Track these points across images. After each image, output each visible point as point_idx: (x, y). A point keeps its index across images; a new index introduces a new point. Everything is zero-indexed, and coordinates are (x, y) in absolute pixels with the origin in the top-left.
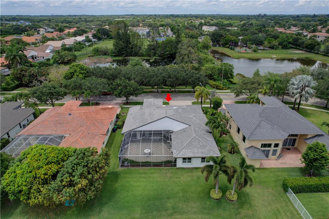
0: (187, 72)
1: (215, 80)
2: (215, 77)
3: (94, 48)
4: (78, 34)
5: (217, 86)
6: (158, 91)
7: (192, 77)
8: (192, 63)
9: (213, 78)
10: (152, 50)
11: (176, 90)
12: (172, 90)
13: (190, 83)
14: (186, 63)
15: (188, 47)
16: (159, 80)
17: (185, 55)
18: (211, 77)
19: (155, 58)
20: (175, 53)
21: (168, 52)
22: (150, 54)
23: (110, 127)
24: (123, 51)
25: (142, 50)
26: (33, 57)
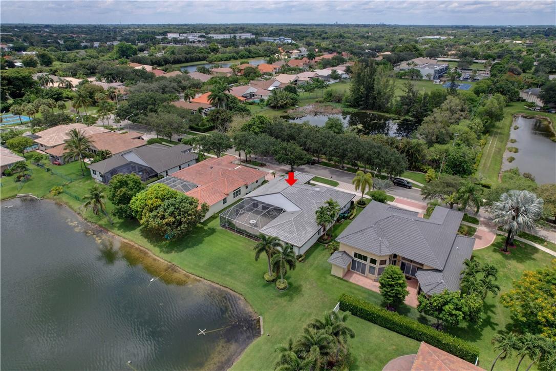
3: (332, 90)
6: (343, 167)
10: (406, 105)
22: (400, 111)
23: (243, 190)
24: (361, 101)
25: (390, 103)
26: (251, 95)
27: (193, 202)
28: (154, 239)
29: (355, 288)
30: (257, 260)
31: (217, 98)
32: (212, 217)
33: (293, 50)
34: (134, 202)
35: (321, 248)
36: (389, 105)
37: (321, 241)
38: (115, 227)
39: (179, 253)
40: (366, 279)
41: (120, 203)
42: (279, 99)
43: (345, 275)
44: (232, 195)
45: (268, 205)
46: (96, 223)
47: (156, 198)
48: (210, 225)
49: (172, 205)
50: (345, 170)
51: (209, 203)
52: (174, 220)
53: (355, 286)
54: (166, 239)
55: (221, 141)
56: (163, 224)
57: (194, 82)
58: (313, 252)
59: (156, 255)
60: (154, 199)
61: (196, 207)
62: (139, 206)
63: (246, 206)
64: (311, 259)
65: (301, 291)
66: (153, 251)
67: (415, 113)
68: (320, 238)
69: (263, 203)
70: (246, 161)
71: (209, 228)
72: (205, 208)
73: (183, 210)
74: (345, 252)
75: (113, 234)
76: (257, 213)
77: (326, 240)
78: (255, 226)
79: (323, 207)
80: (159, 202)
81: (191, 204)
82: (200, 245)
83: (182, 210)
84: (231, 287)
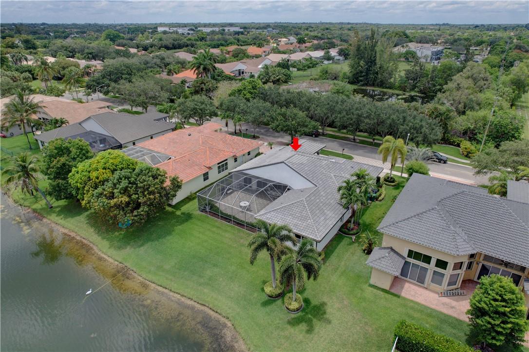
6: (354, 139)
10: (411, 79)
22: (405, 86)
23: (231, 163)
24: (361, 77)
25: (393, 79)
26: (240, 72)
27: (159, 175)
28: (104, 228)
29: (412, 308)
30: (252, 263)
31: (202, 67)
32: (187, 198)
33: (281, 38)
34: (74, 175)
35: (346, 241)
36: (392, 80)
37: (343, 231)
38: (54, 212)
39: (137, 249)
40: (427, 292)
41: (58, 178)
42: (271, 74)
43: (392, 285)
44: (216, 169)
45: (266, 180)
46: (29, 207)
47: (105, 168)
48: (185, 208)
49: (125, 178)
50: (358, 143)
51: (183, 177)
52: (127, 200)
53: (412, 304)
54: (121, 229)
55: (203, 106)
56: (112, 207)
57: (179, 60)
58: (336, 248)
59: (103, 252)
60: (101, 170)
61: (162, 182)
62: (80, 180)
63: (235, 182)
64: (333, 258)
65: (325, 313)
66: (99, 246)
67: (422, 88)
68: (342, 227)
69: (258, 178)
70: (235, 133)
71: (182, 214)
72: (177, 185)
73: (142, 185)
74: (392, 249)
75: (49, 222)
76: (250, 191)
77: (352, 229)
78: (247, 210)
79: (349, 181)
80: (107, 174)
81: (155, 177)
82: (169, 238)
83: (140, 185)
84: (211, 306)
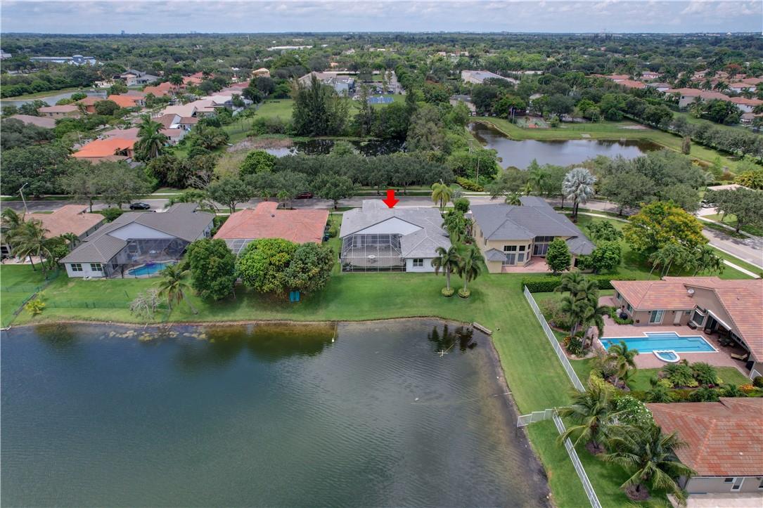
0: (423, 164)
1: (468, 176)
2: (469, 172)
3: (257, 120)
4: (213, 89)
5: (470, 186)
6: (378, 193)
7: (431, 171)
8: (432, 149)
9: (466, 174)
10: (364, 124)
11: (407, 191)
12: (400, 191)
13: (426, 180)
14: (424, 149)
15: (427, 122)
16: (382, 176)
17: (422, 136)
18: (461, 172)
19: (369, 138)
20: (406, 130)
21: (392, 129)
22: (359, 131)
24: (311, 126)
28: (278, 308)
36: (344, 126)
38: (206, 315)
40: (518, 267)
47: (281, 252)
53: (517, 274)
60: (279, 254)
66: (293, 319)
74: (495, 249)
80: (286, 256)
